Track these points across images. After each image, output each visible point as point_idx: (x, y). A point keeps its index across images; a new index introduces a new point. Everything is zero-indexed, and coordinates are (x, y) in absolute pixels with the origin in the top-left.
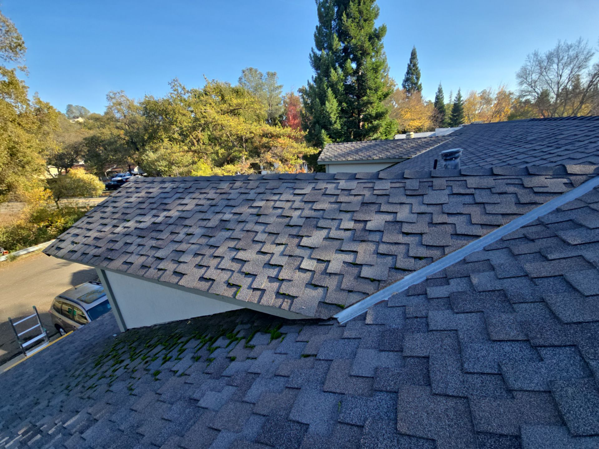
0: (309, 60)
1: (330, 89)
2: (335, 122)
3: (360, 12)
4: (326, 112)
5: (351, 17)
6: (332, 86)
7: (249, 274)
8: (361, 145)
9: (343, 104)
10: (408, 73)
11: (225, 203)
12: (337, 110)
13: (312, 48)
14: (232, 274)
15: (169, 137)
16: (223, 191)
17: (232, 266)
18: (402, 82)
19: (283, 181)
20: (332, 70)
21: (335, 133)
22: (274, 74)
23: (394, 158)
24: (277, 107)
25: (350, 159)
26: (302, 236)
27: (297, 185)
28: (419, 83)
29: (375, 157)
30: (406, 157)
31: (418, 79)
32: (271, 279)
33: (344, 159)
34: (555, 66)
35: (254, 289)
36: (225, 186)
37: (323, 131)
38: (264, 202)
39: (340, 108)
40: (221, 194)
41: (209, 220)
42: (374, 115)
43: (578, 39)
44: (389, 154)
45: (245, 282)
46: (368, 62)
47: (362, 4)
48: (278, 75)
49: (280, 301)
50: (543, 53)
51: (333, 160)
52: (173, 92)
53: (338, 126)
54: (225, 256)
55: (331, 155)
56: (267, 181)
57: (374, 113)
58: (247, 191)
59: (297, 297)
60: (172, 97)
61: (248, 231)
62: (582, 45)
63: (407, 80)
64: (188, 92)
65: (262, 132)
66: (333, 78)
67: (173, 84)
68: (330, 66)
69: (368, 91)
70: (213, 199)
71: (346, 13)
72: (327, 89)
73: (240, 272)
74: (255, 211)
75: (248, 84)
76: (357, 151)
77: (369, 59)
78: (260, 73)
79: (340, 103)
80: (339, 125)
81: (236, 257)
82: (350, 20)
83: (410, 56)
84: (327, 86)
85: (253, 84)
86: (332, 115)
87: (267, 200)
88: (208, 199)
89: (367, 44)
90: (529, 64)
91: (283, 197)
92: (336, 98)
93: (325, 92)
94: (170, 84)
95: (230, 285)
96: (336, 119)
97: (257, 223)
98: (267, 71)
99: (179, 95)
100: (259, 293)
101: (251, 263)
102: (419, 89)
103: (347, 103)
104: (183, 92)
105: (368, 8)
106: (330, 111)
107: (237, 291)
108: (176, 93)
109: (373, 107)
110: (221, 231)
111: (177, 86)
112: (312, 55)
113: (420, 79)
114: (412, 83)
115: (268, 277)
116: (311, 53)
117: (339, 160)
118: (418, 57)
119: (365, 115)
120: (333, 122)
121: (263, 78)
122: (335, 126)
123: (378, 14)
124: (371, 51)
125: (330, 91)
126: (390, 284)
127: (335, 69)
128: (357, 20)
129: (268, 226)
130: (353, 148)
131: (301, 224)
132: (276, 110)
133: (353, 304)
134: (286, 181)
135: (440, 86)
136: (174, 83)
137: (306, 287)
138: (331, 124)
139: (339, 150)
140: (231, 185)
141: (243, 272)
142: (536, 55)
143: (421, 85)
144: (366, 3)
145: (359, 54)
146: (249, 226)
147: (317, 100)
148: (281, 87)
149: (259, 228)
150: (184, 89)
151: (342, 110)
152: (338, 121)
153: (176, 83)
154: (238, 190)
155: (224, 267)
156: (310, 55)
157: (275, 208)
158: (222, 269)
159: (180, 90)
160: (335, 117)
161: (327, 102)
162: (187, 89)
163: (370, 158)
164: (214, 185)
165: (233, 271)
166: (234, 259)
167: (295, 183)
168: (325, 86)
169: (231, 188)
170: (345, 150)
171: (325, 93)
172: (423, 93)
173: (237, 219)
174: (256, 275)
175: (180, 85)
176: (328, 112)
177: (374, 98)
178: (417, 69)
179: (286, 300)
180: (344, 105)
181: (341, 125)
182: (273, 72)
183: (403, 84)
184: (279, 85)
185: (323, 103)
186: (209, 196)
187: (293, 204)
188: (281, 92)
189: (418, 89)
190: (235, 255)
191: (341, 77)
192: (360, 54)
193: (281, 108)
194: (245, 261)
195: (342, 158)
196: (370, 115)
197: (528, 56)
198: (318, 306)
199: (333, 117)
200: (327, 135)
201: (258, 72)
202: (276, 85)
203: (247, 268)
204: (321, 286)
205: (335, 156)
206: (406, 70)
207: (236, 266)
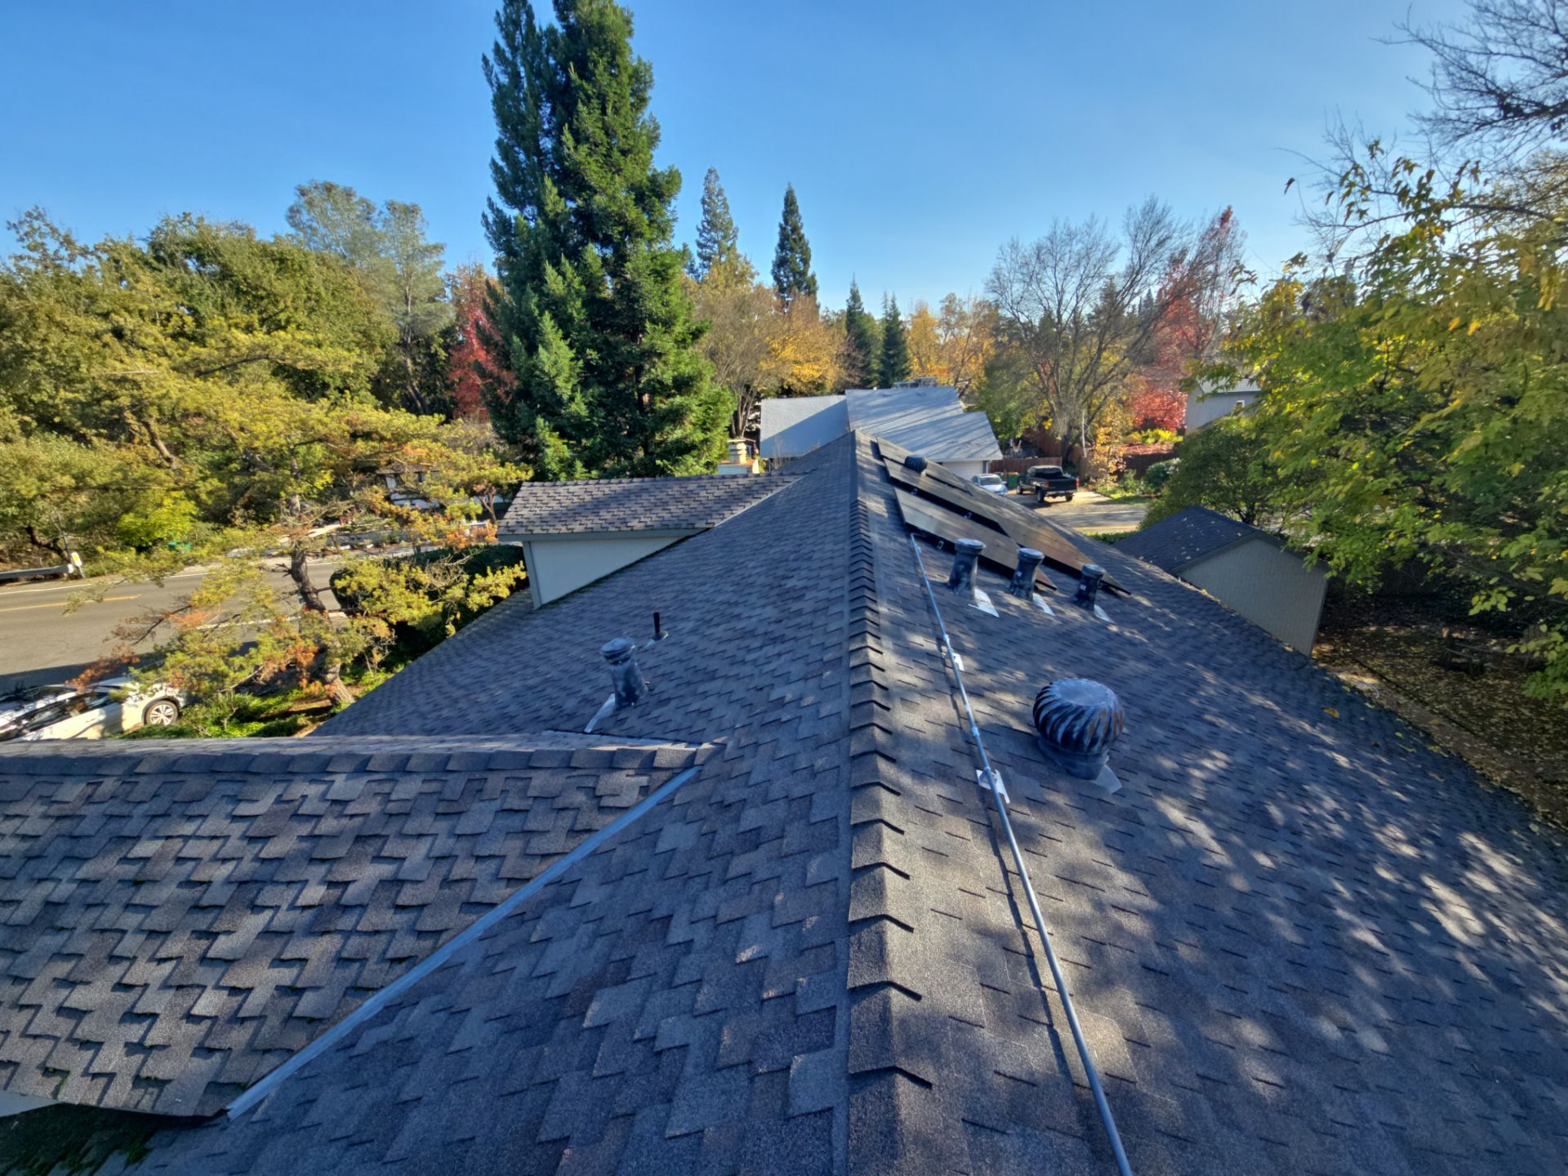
0: (484, 229)
1: (547, 315)
2: (572, 399)
3: (608, 132)
4: (542, 371)
5: (587, 139)
6: (555, 306)
7: (88, 1042)
8: (607, 491)
9: (588, 351)
10: (782, 246)
11: (63, 846)
12: (572, 369)
13: (489, 199)
14: (55, 1046)
15: (17, 399)
16: (67, 809)
17: (56, 1027)
18: (770, 267)
19: (219, 777)
20: (549, 269)
21: (573, 426)
22: (410, 211)
23: (678, 527)
24: (431, 307)
25: (578, 528)
26: (218, 934)
27: (248, 791)
28: (810, 273)
29: (635, 524)
30: (701, 525)
31: (806, 261)
32: (132, 1048)
33: (564, 530)
34: (1050, 272)
35: (95, 1076)
36: (72, 791)
37: (540, 421)
38: (160, 843)
39: (581, 363)
40: (59, 818)
41: (19, 902)
42: (670, 382)
43: (1088, 220)
44: (666, 515)
45: (78, 1060)
46: (640, 253)
47: (609, 111)
48: (424, 212)
49: (139, 1092)
50: (1028, 243)
51: (537, 531)
52: (27, 252)
53: (579, 407)
54: (44, 1004)
55: (533, 518)
56: (181, 778)
57: (668, 378)
58: (125, 810)
59: (169, 1081)
60: (20, 269)
61: (103, 931)
62: (1097, 229)
63: (781, 263)
64: (85, 252)
65: (347, 428)
66: (554, 286)
67: (26, 228)
68: (544, 256)
69: (648, 325)
70: (36, 837)
71: (570, 129)
72: (541, 314)
73: (71, 1039)
74: (130, 870)
75: (322, 231)
76: (597, 505)
77: (643, 247)
78: (362, 201)
79: (580, 353)
80: (583, 407)
81: (66, 1004)
82: (584, 148)
83: (782, 208)
84: (538, 306)
85: (343, 232)
86: (559, 382)
87: (168, 838)
88: (24, 837)
89: (633, 213)
90: (1004, 265)
91: (208, 828)
92: (565, 337)
93: (535, 322)
94: (12, 226)
95: (48, 1072)
96: (573, 391)
97: (129, 906)
98: (390, 198)
99: (50, 262)
100: (102, 1081)
101: (96, 1014)
102: (810, 288)
103: (599, 351)
104: (64, 253)
105: (629, 124)
106: (553, 372)
107: (61, 1084)
108: (36, 255)
109: (665, 363)
110: (43, 933)
111: (42, 235)
112: (491, 218)
113: (811, 263)
114: (795, 273)
115: (127, 1044)
116: (488, 212)
117: (552, 531)
118: (801, 211)
119: (649, 381)
120: (565, 397)
121: (375, 215)
122: (573, 407)
123: (657, 138)
124: (645, 229)
125: (547, 323)
126: (335, 1023)
127: (556, 264)
128: (603, 150)
129: (154, 912)
130: (588, 498)
131: (222, 902)
132: (430, 314)
133: (263, 1077)
134: (224, 777)
135: (854, 284)
136: (29, 226)
137: (194, 1055)
138: (560, 402)
139: (553, 504)
140: (90, 790)
141: (77, 1040)
142: (1014, 247)
143: (813, 277)
144: (623, 112)
145: (615, 232)
146: (108, 917)
147: (516, 339)
148: (438, 248)
149: (132, 920)
150: (67, 242)
151: (588, 366)
152: (578, 396)
153: (36, 224)
154: (103, 807)
155: (38, 1032)
156: (484, 216)
157: (180, 860)
158: (35, 1037)
159: (52, 245)
160: (570, 386)
161: (541, 349)
162: (80, 244)
163: (624, 528)
164: (46, 790)
165: (56, 1039)
166: (61, 1010)
167: (245, 781)
168: (533, 307)
169: (89, 800)
170: (568, 503)
171: (536, 325)
172: (821, 297)
173: (85, 897)
174: (101, 1044)
175: (54, 231)
176: (547, 374)
177: (666, 343)
178: (801, 238)
179: (150, 1090)
180: (592, 354)
181: (589, 404)
182: (408, 202)
183: (773, 272)
184: (432, 242)
185: (532, 349)
186: (27, 828)
187: (223, 845)
188: (440, 263)
189: (808, 287)
190: (66, 999)
191: (576, 285)
192: (620, 233)
193: (443, 310)
194: (85, 1012)
195: (559, 526)
196: (660, 382)
197: (1001, 249)
198: (205, 1091)
199: (564, 388)
200: (555, 429)
201: (355, 200)
202: (422, 243)
203: (86, 1029)
204: (220, 1050)
205: (543, 520)
206: (776, 239)
207: (64, 1026)
